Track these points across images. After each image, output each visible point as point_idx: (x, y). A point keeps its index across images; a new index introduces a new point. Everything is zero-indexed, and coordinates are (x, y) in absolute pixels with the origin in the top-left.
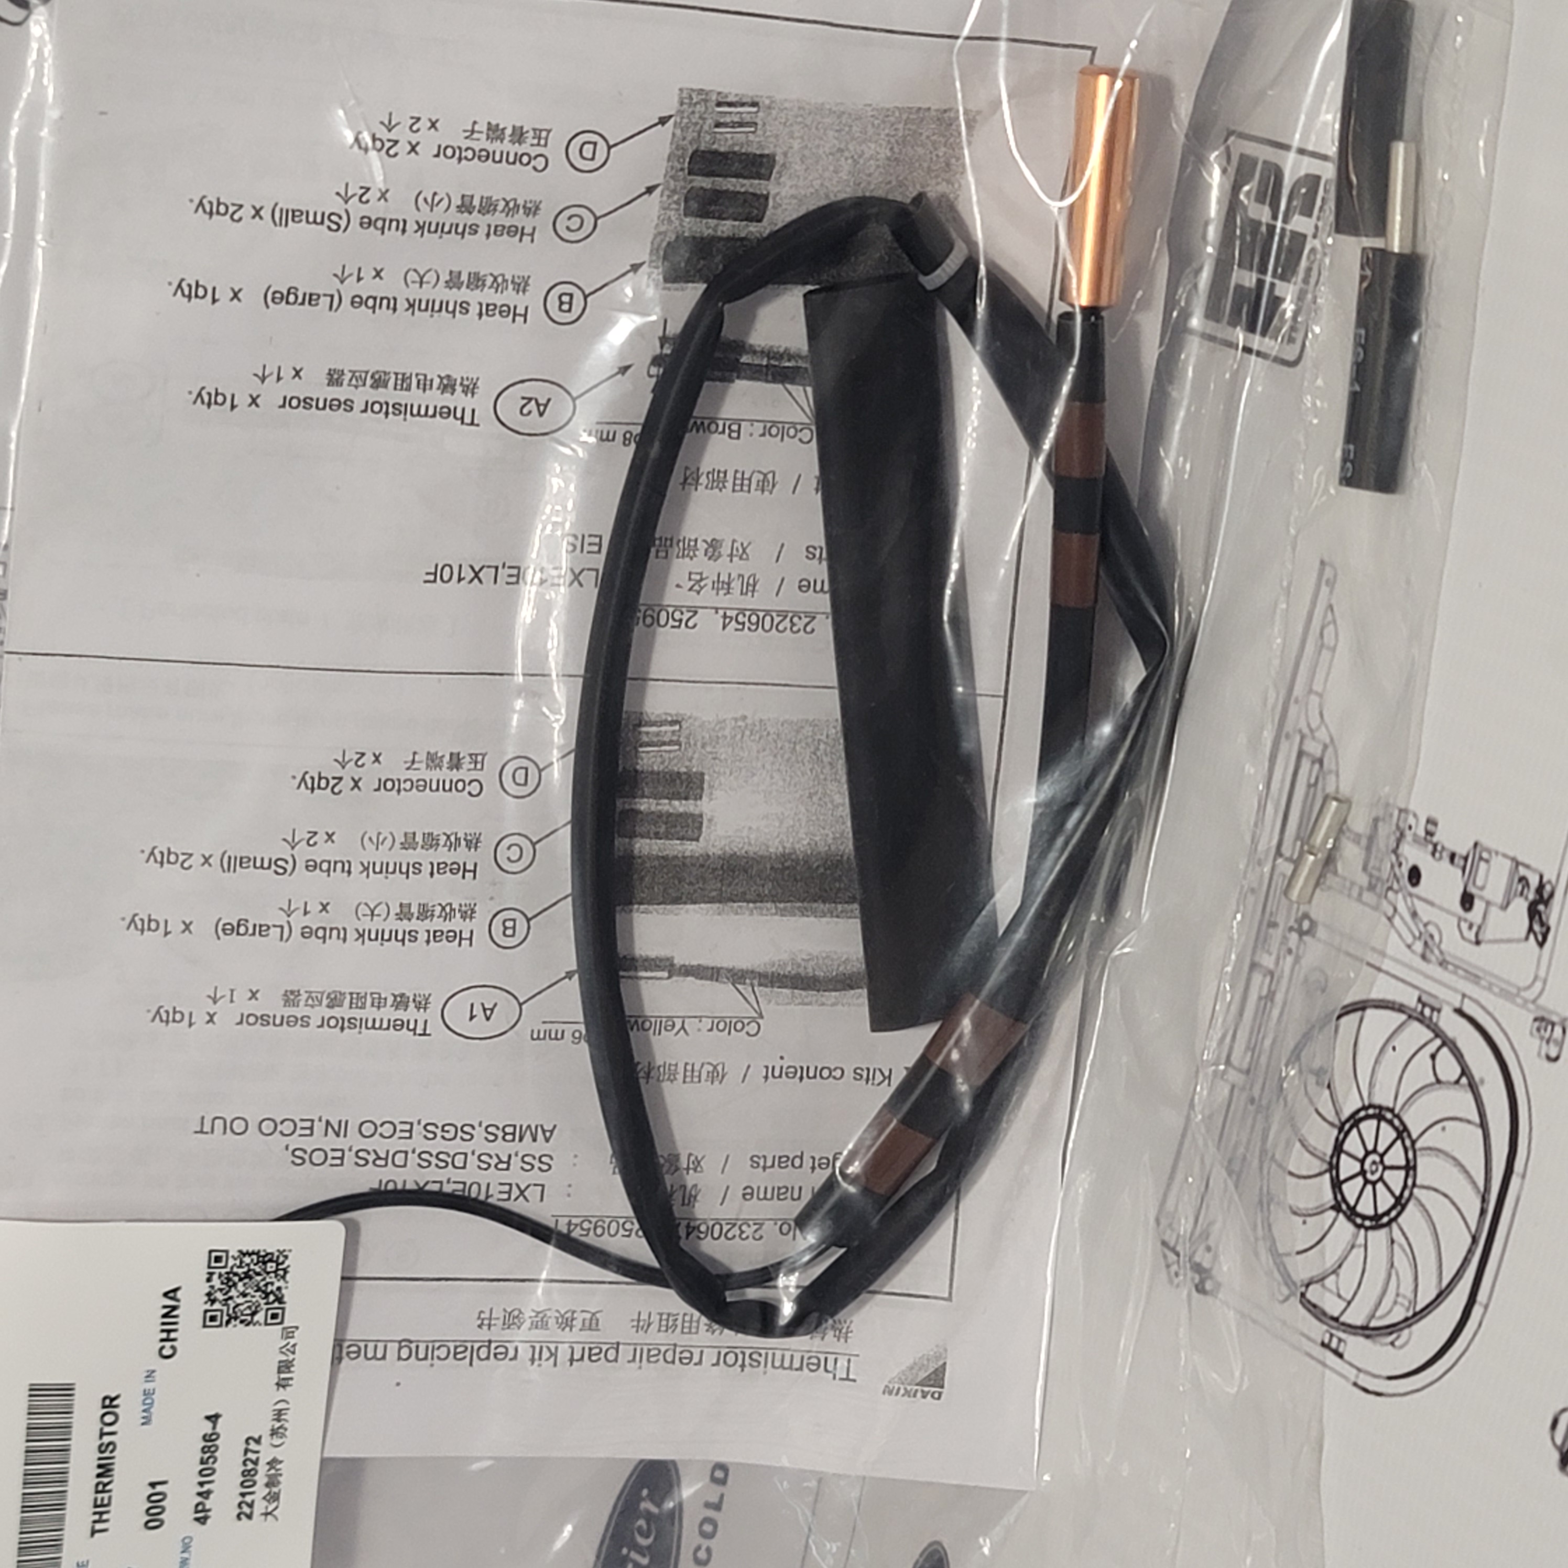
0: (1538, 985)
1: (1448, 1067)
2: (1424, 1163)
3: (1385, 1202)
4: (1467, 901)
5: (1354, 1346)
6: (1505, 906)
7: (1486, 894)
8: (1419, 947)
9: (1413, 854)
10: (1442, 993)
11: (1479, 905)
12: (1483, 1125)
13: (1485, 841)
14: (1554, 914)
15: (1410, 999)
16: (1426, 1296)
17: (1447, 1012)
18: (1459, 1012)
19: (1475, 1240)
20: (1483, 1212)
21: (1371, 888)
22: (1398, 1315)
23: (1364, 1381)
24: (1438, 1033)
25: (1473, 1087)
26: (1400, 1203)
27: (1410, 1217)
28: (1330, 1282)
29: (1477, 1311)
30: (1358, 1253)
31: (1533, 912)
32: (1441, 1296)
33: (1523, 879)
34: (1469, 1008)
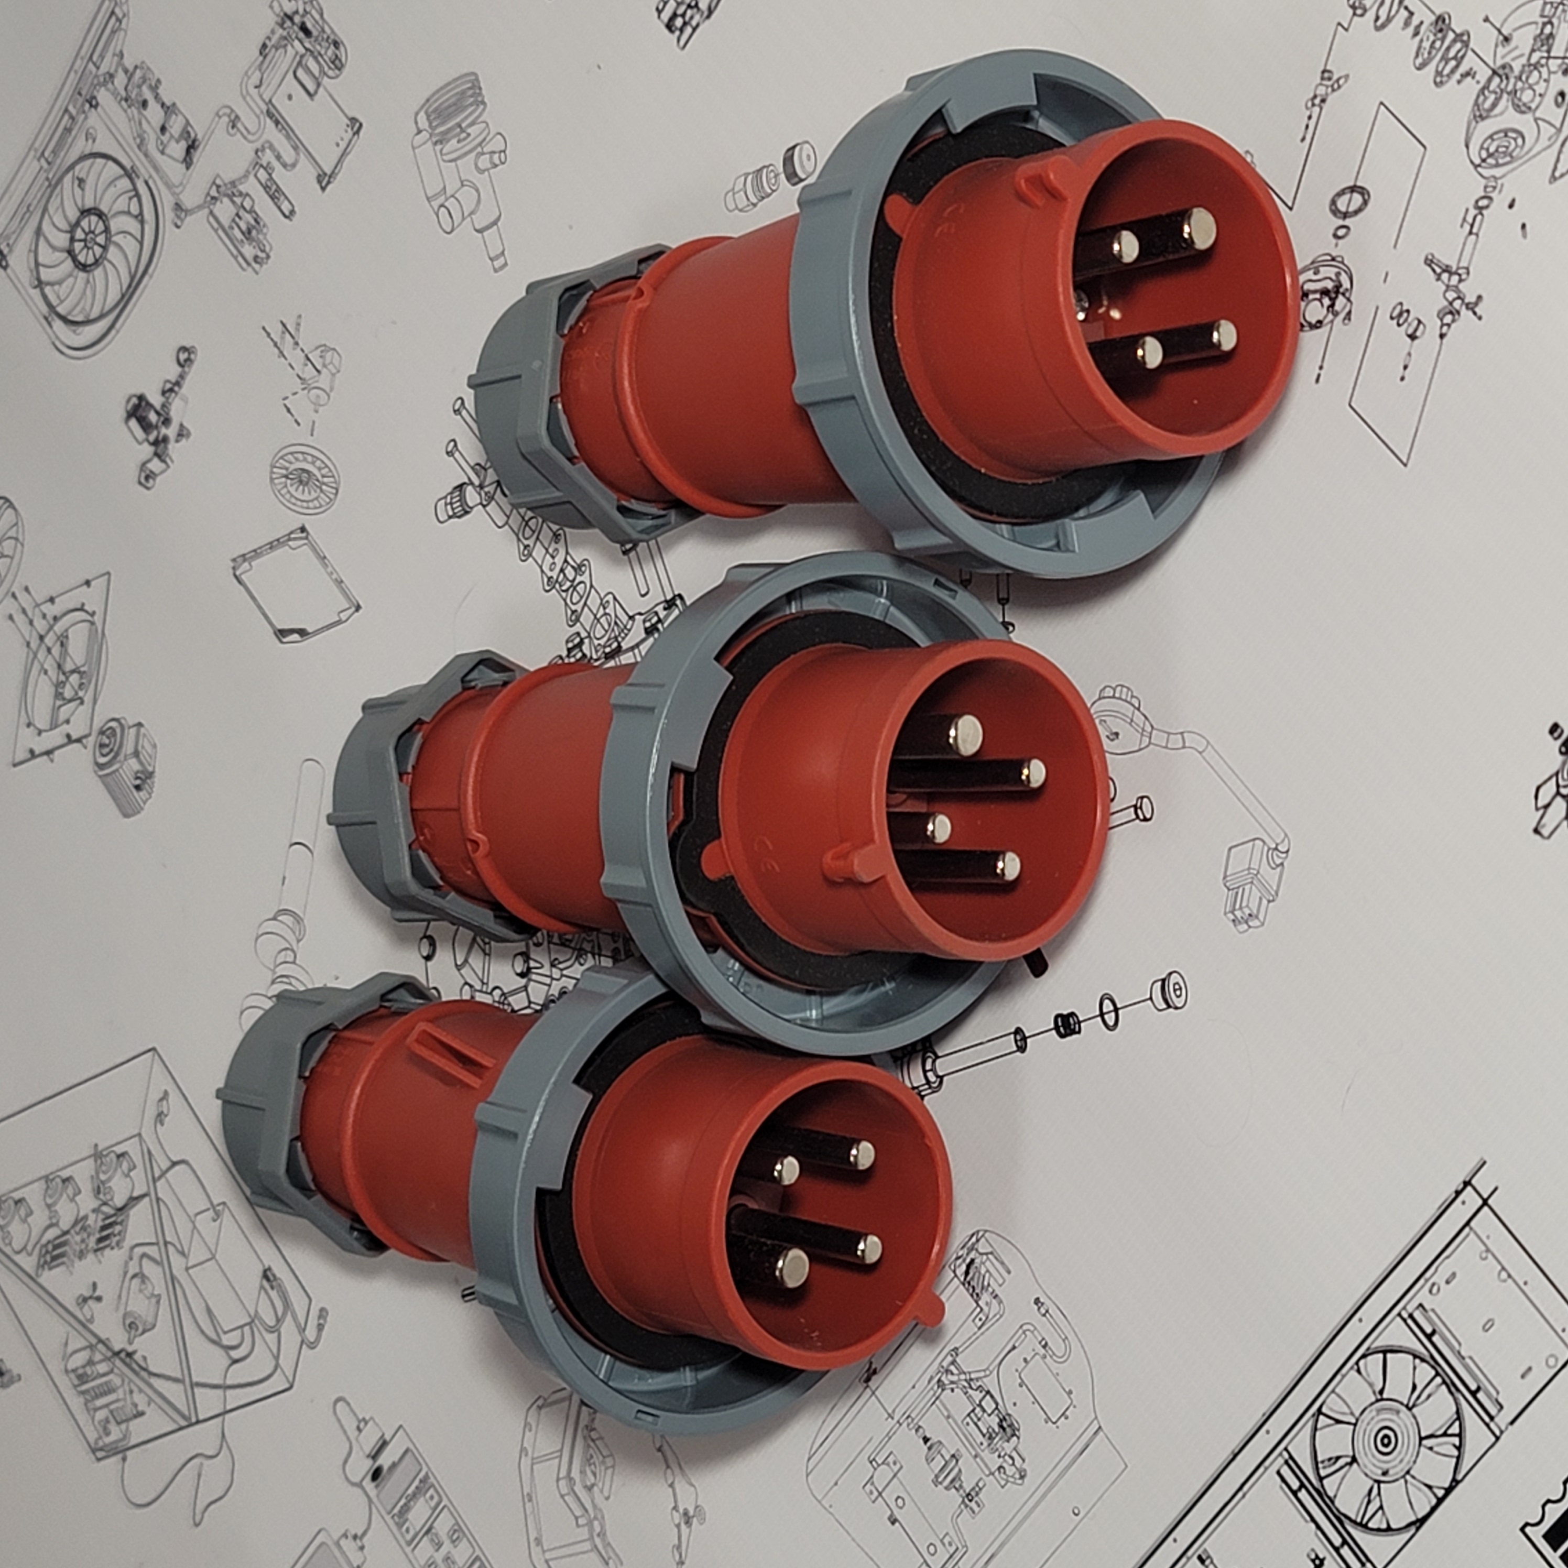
0: (180, 189)
1: (135, 209)
2: (112, 249)
3: (91, 260)
4: (163, 129)
5: (58, 324)
6: (178, 141)
7: (173, 131)
8: (138, 141)
9: (147, 94)
10: (142, 170)
11: (167, 135)
12: (141, 243)
13: (179, 105)
14: (196, 155)
15: (128, 165)
16: (94, 314)
17: (141, 180)
18: (146, 183)
19: (123, 296)
20: (130, 286)
21: (126, 100)
22: (80, 318)
23: (58, 344)
24: (135, 189)
25: (142, 222)
26: (97, 263)
27: (98, 272)
28: (56, 287)
29: (113, 332)
30: (71, 280)
31: (188, 151)
32: (102, 316)
33: (188, 133)
34: (151, 183)
